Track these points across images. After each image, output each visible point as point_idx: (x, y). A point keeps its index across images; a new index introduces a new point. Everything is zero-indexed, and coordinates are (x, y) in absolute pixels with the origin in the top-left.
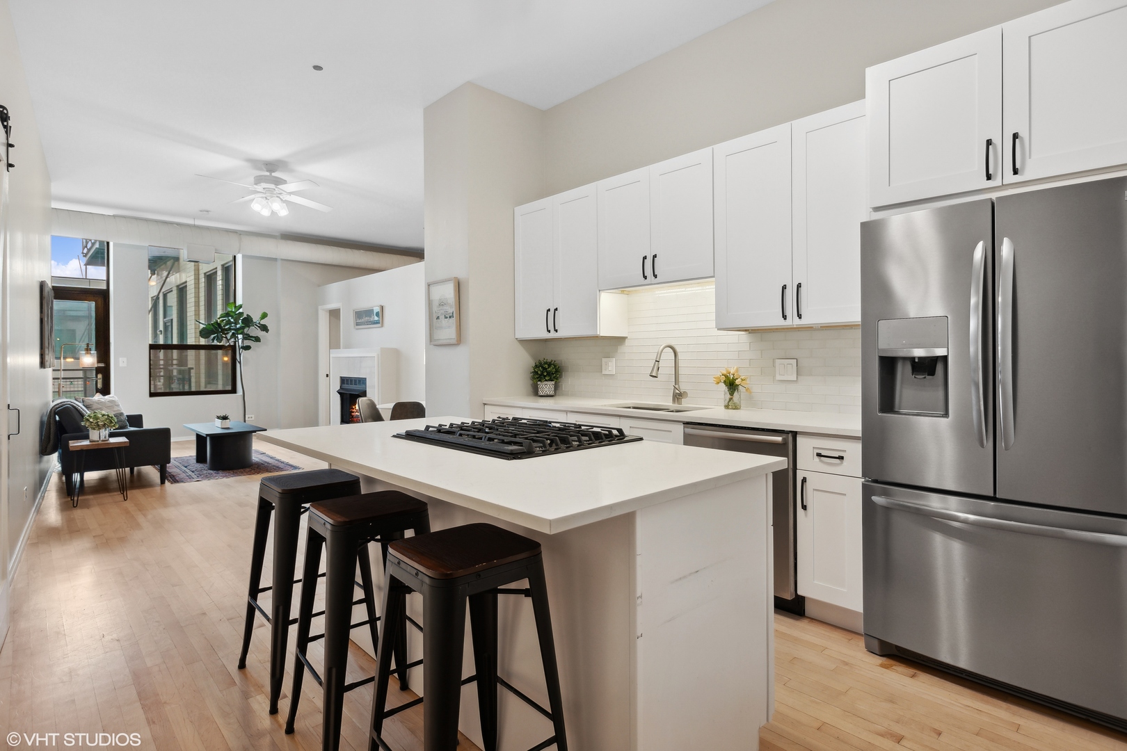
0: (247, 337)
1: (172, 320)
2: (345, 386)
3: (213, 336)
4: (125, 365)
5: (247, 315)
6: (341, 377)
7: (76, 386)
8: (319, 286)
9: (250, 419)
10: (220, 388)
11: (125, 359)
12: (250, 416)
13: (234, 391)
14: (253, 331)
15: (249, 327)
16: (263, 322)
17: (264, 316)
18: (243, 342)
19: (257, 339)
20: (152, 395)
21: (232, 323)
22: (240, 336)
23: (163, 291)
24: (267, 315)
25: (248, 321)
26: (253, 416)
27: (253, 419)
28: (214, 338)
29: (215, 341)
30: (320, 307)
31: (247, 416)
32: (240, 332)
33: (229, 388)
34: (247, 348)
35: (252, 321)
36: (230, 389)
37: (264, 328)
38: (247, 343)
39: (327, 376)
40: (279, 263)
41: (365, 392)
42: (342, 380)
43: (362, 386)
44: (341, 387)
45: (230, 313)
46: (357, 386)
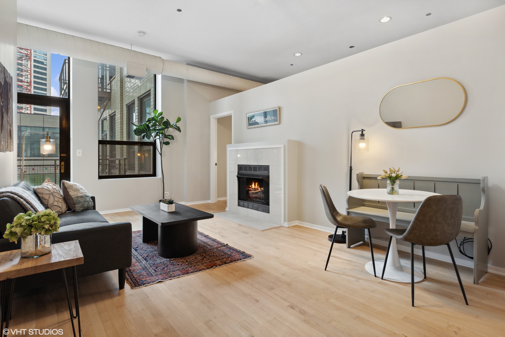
0: (165, 136)
1: (106, 134)
2: (243, 172)
3: (143, 134)
4: (81, 155)
5: (167, 119)
6: (238, 165)
7: (49, 171)
9: (166, 195)
10: (136, 172)
11: (80, 151)
13: (154, 175)
14: (170, 131)
15: (168, 128)
16: (177, 125)
17: (179, 120)
19: (173, 137)
20: (100, 177)
21: (157, 125)
22: (160, 135)
23: (101, 119)
24: (181, 119)
25: (167, 124)
26: (168, 193)
27: (168, 195)
28: (144, 136)
29: (146, 138)
30: (212, 117)
31: (165, 193)
32: (161, 132)
33: (147, 172)
34: (168, 143)
35: (170, 123)
36: (152, 173)
37: (178, 129)
39: (216, 164)
40: (186, 84)
41: (268, 177)
42: (240, 167)
43: (263, 172)
44: (239, 173)
45: (155, 117)
46: (258, 172)
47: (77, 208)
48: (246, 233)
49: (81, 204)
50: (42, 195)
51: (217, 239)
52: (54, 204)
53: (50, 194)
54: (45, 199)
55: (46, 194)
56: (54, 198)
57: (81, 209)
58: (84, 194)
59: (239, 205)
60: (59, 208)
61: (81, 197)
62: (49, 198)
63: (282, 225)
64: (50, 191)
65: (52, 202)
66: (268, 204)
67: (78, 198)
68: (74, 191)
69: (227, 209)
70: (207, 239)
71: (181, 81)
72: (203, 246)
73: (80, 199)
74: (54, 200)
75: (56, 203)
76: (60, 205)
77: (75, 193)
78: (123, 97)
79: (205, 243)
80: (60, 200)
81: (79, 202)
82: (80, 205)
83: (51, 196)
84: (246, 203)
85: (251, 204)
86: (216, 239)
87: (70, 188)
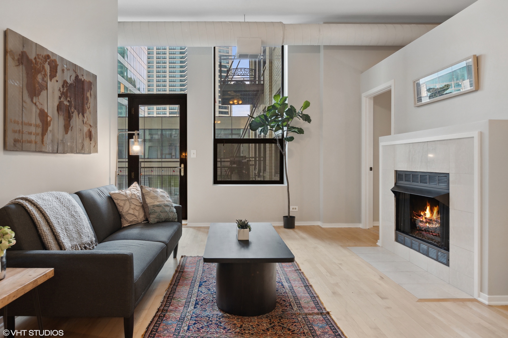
0: (290, 129)
2: (403, 183)
3: (260, 129)
4: (195, 156)
5: (291, 106)
6: (396, 172)
8: (362, 72)
9: (294, 210)
11: (195, 151)
12: (294, 207)
13: (281, 182)
14: (297, 122)
15: (293, 118)
16: (305, 112)
17: (307, 105)
18: (287, 134)
19: (301, 131)
20: (217, 182)
22: (285, 128)
24: (309, 103)
25: (292, 112)
26: (297, 207)
27: (297, 210)
28: (261, 131)
29: (263, 134)
30: (364, 95)
31: (291, 208)
32: (285, 123)
33: (278, 179)
34: (291, 139)
35: (295, 112)
37: (307, 118)
38: (291, 134)
39: (371, 169)
41: (448, 195)
42: (399, 175)
43: (437, 186)
44: (397, 184)
45: (275, 105)
46: (427, 185)
47: (151, 219)
48: (382, 298)
49: (156, 214)
50: (117, 200)
51: (320, 296)
52: (129, 212)
53: (125, 200)
54: (119, 206)
55: (122, 200)
56: (130, 206)
57: (156, 220)
58: (163, 203)
59: (397, 240)
60: (135, 217)
61: (158, 206)
62: (124, 204)
63: (476, 296)
64: (126, 196)
65: (127, 210)
66: (447, 248)
67: (154, 207)
68: (151, 199)
69: (379, 243)
70: (306, 292)
71: (316, 49)
72: (288, 304)
73: (156, 209)
74: (130, 208)
75: (131, 211)
76: (137, 214)
77: (152, 201)
78: (272, 86)
79: (296, 298)
80: (138, 208)
81: (155, 212)
82: (154, 216)
83: (127, 202)
84: (408, 239)
85: (416, 242)
86: (318, 297)
87: (147, 195)
